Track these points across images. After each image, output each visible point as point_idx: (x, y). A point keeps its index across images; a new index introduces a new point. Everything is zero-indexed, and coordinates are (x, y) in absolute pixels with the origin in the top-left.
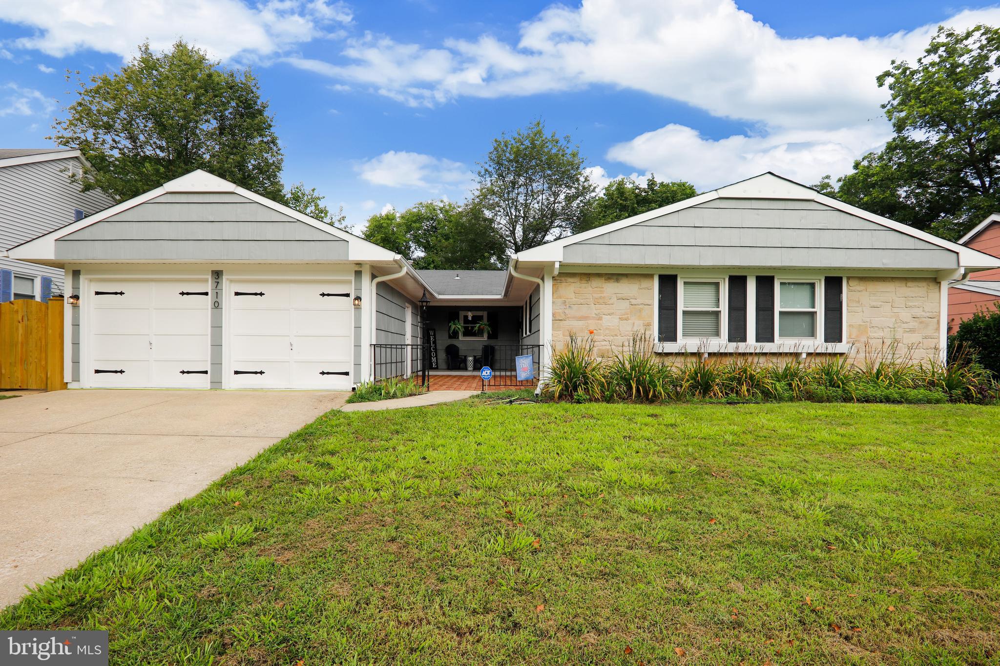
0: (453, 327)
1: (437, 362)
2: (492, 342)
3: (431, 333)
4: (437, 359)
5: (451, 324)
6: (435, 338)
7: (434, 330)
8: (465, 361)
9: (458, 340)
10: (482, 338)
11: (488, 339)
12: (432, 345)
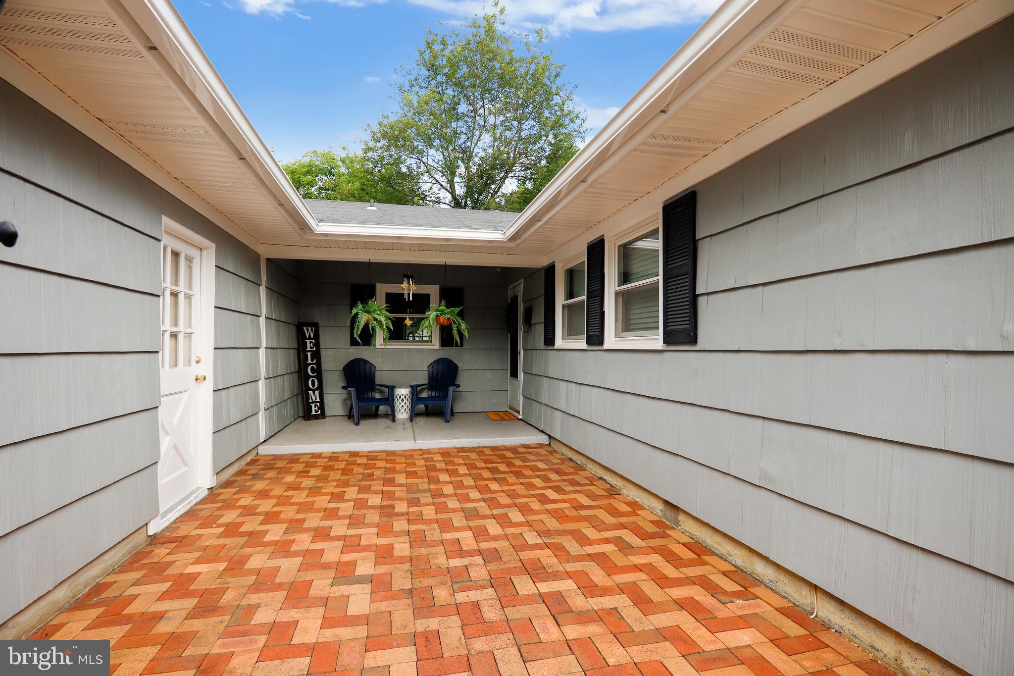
0: (363, 318)
1: (322, 402)
2: (450, 353)
3: (309, 332)
4: (321, 396)
5: (358, 309)
6: (317, 345)
7: (316, 326)
8: (389, 400)
9: (374, 348)
10: (428, 345)
11: (442, 346)
12: (309, 361)
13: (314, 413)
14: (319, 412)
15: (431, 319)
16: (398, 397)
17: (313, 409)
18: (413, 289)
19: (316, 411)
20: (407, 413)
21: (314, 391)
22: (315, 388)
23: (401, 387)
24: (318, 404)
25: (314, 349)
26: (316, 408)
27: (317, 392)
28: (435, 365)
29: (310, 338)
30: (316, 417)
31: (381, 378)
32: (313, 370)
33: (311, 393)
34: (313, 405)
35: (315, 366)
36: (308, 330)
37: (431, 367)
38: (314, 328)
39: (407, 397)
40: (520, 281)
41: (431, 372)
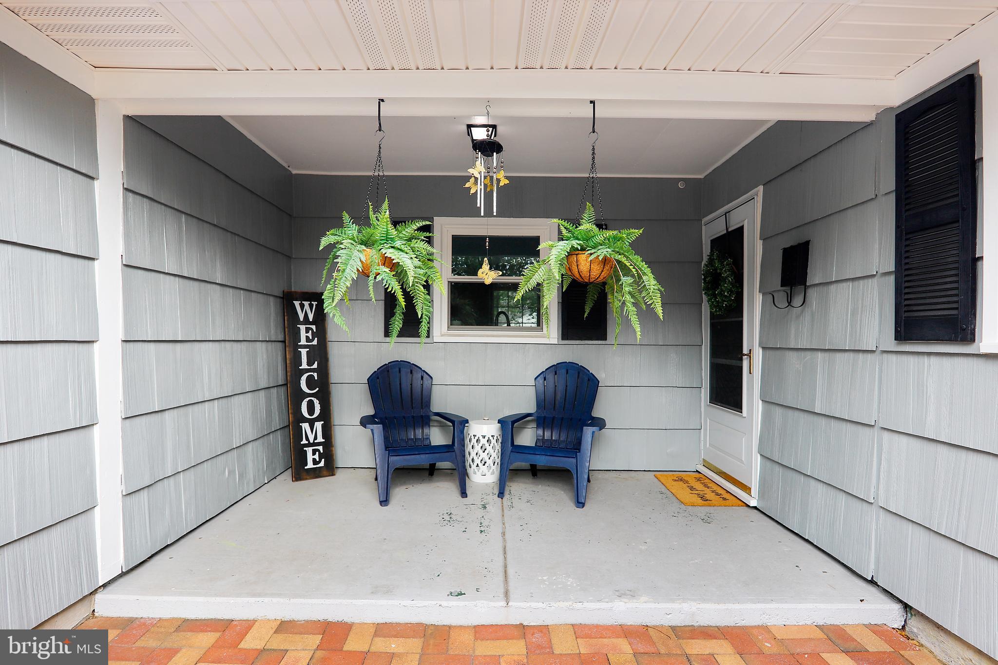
1: (328, 444)
2: (579, 353)
3: (304, 310)
4: (327, 432)
6: (321, 334)
7: (319, 299)
8: (455, 450)
9: (428, 340)
10: (536, 337)
11: (562, 339)
12: (304, 366)
13: (310, 465)
14: (322, 464)
15: (552, 262)
16: (474, 441)
17: (310, 457)
18: (502, 184)
19: (315, 462)
20: (493, 473)
21: (312, 423)
22: (315, 416)
23: (482, 417)
24: (321, 448)
25: (315, 342)
26: (317, 457)
27: (318, 425)
28: (550, 377)
29: (306, 321)
30: (316, 473)
31: (442, 401)
32: (310, 383)
33: (305, 426)
34: (309, 450)
35: (315, 375)
36: (302, 306)
37: (541, 380)
38: (315, 303)
39: (493, 441)
40: (756, 189)
41: (541, 388)
